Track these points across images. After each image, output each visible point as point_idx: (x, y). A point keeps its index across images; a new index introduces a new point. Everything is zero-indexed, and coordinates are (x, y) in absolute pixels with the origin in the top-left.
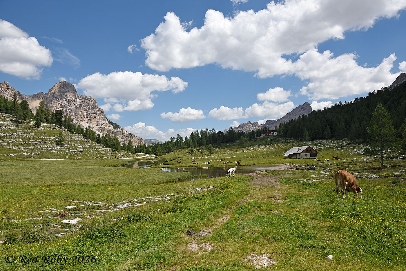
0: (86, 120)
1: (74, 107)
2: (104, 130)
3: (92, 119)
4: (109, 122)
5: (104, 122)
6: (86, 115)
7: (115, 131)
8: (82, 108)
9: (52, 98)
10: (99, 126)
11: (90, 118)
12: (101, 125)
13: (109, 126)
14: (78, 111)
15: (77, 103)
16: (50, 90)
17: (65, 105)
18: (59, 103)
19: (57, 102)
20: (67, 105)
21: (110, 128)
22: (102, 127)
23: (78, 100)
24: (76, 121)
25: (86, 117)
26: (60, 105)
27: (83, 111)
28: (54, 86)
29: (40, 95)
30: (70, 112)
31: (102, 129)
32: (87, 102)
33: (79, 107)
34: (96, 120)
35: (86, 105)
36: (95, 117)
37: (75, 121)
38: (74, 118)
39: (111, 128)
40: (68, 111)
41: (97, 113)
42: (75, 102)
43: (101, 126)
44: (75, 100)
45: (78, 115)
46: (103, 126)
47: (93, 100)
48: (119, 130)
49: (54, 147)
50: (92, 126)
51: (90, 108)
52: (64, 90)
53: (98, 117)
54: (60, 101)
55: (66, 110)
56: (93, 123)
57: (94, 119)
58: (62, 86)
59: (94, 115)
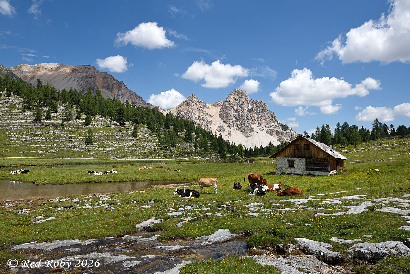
0: (257, 123)
1: (245, 111)
2: (272, 132)
3: (262, 122)
4: (278, 123)
5: (273, 124)
6: (257, 118)
7: (284, 132)
8: (253, 112)
9: (228, 105)
10: (269, 128)
11: (260, 121)
13: (278, 128)
14: (249, 115)
15: (249, 108)
16: (227, 98)
17: (238, 110)
19: (232, 108)
21: (279, 130)
22: (271, 129)
23: (250, 105)
24: (248, 124)
25: (257, 120)
26: (234, 111)
27: (254, 114)
28: (230, 94)
29: (219, 103)
30: (242, 116)
32: (258, 106)
33: (250, 111)
34: (266, 122)
35: (257, 109)
36: (265, 120)
37: (246, 124)
38: (245, 122)
39: (281, 129)
40: (241, 115)
41: (267, 116)
42: (247, 106)
43: (270, 128)
44: (248, 105)
45: (249, 119)
46: (272, 128)
47: (264, 104)
48: (287, 131)
49: (80, 145)
50: (262, 128)
51: (261, 111)
52: (237, 97)
53: (268, 120)
54: (235, 106)
55: (239, 115)
56: (263, 125)
57: (264, 122)
58: (236, 93)
59: (264, 118)
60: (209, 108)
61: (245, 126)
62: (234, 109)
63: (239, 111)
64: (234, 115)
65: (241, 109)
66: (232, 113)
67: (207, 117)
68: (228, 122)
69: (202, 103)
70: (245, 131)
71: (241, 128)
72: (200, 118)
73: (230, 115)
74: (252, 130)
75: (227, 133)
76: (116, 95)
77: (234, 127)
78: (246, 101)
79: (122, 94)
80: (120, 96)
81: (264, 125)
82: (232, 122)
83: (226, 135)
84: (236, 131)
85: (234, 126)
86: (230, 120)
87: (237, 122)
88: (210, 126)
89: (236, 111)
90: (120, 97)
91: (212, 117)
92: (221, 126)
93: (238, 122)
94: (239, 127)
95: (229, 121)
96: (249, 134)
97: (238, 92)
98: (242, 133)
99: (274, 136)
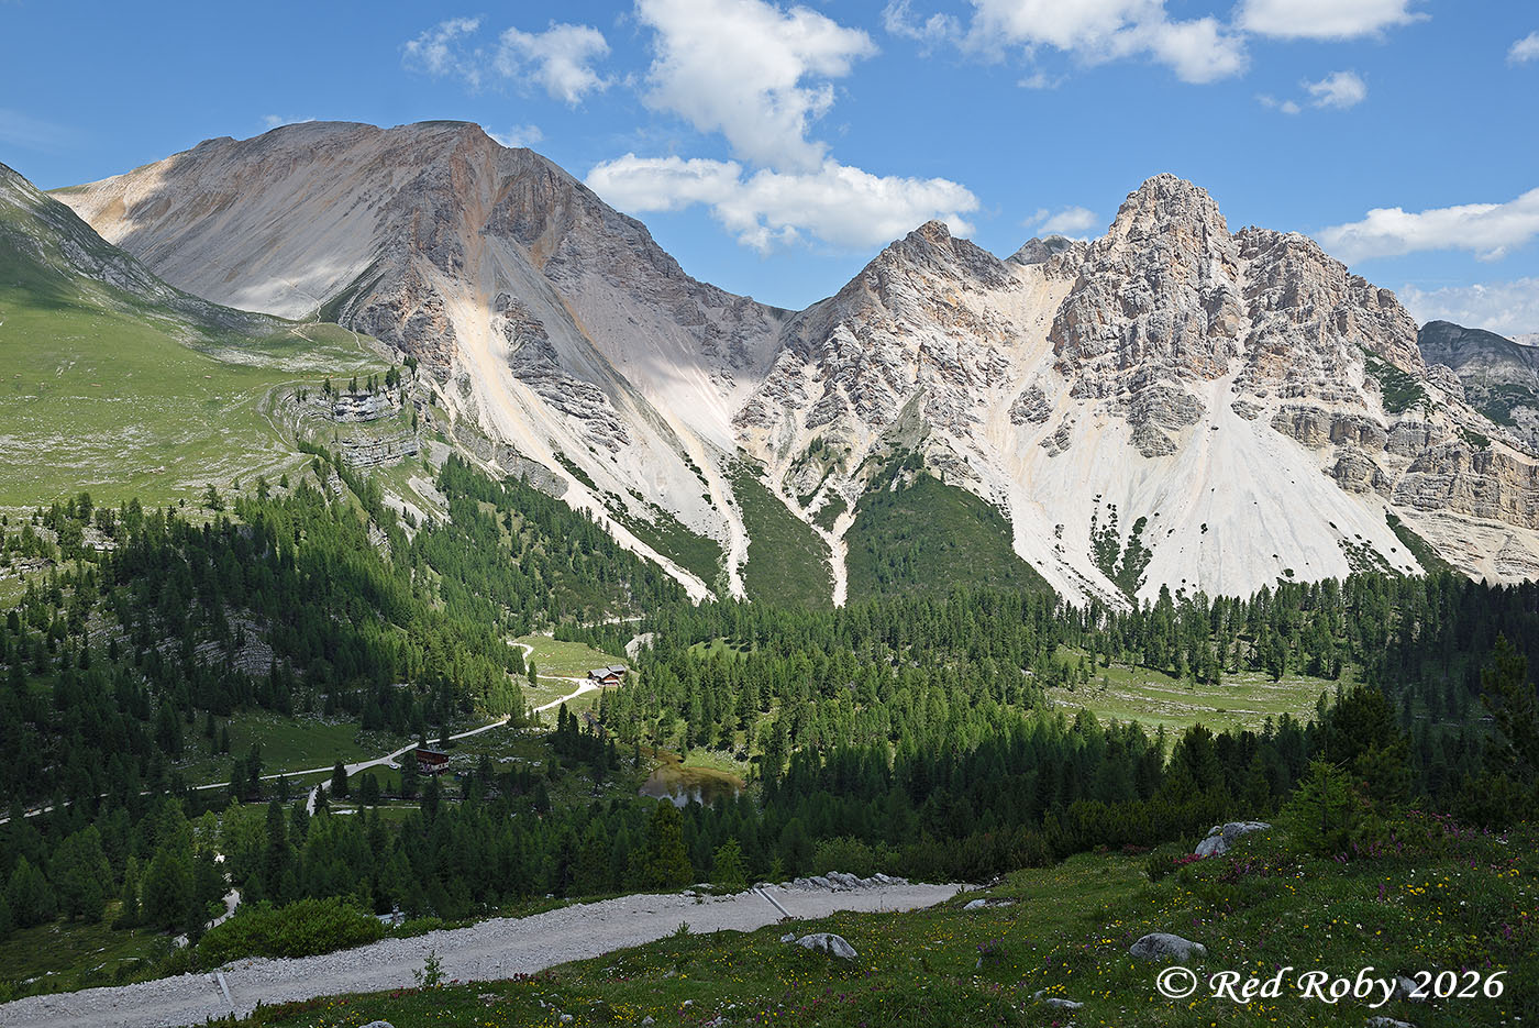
0: (1236, 368)
1: (1176, 307)
2: (1307, 423)
3: (1264, 362)
5: (1322, 378)
6: (1244, 342)
7: (1389, 421)
8: (1224, 306)
9: (1093, 274)
10: (1292, 401)
11: (1255, 356)
12: (1302, 394)
14: (1201, 323)
15: (1213, 282)
17: (1138, 299)
18: (1117, 296)
19: (1109, 288)
20: (1149, 299)
21: (1355, 410)
22: (1302, 409)
25: (1240, 350)
26: (1117, 304)
29: (1074, 257)
30: (1152, 337)
31: (1301, 418)
32: (1270, 266)
34: (1286, 365)
36: (1278, 351)
37: (1161, 382)
38: (1158, 369)
39: (1371, 407)
40: (1142, 332)
41: (1302, 326)
42: (1200, 275)
43: (1299, 401)
44: (1204, 267)
45: (1191, 348)
46: (1311, 401)
47: (1302, 254)
50: (1256, 401)
51: (1276, 300)
52: (1154, 221)
53: (1299, 351)
54: (1128, 279)
56: (1266, 384)
57: (1271, 364)
58: (1150, 204)
59: (1277, 339)
60: (1012, 287)
61: (1153, 395)
62: (1121, 293)
63: (1142, 309)
64: (1116, 329)
65: (1156, 292)
66: (1109, 314)
67: (981, 340)
68: (1079, 367)
69: (978, 264)
70: (1147, 417)
71: (1131, 401)
72: (923, 356)
73: (1094, 330)
74: (1189, 412)
75: (1055, 430)
76: (550, 256)
77: (1101, 395)
78: (1195, 245)
79: (574, 253)
80: (563, 262)
81: (1271, 384)
82: (1098, 370)
83: (1045, 445)
84: (1105, 418)
85: (1101, 392)
86: (1089, 356)
87: (1120, 367)
88: (985, 394)
89: (1131, 309)
90: (563, 269)
91: (1010, 337)
92: (1035, 394)
93: (1127, 371)
94: (1127, 395)
95: (1082, 361)
96: (1165, 439)
97: (1160, 193)
98: (1130, 430)
99: (1318, 447)
